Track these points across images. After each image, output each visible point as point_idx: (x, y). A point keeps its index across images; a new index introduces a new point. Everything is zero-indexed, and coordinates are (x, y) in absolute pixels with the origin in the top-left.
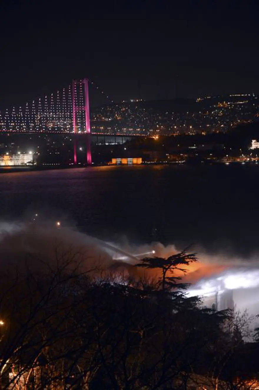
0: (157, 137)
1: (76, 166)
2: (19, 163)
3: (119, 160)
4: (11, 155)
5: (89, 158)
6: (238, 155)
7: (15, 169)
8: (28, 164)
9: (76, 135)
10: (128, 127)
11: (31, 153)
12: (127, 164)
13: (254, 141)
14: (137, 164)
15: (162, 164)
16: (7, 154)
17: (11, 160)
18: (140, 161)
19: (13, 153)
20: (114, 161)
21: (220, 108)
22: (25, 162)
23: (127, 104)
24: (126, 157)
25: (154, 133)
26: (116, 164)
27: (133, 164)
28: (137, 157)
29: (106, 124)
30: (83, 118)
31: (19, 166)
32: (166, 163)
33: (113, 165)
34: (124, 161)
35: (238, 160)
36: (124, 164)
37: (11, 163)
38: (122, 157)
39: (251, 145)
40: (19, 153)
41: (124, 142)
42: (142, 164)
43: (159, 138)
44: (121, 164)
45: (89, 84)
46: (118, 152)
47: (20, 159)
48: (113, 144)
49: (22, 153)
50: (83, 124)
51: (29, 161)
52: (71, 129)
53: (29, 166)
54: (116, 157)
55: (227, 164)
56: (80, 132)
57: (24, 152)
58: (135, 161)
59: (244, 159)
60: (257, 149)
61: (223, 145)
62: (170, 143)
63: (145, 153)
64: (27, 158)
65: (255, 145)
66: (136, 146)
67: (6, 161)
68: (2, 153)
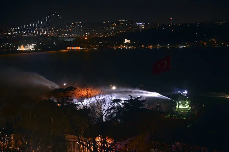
0: (86, 38)
2: (28, 49)
3: (70, 48)
4: (24, 46)
6: (119, 45)
7: (26, 52)
8: (31, 49)
10: (74, 34)
11: (33, 45)
12: (74, 49)
13: (126, 40)
14: (78, 49)
15: (88, 49)
16: (23, 45)
17: (24, 48)
18: (79, 48)
19: (25, 45)
20: (68, 48)
21: (113, 26)
22: (30, 49)
23: (74, 24)
24: (73, 46)
25: (85, 37)
26: (69, 49)
27: (76, 49)
28: (78, 46)
31: (28, 50)
32: (90, 49)
33: (68, 49)
34: (73, 48)
35: (120, 47)
36: (73, 49)
37: (24, 49)
38: (72, 46)
39: (125, 41)
40: (28, 45)
41: (73, 40)
42: (80, 49)
43: (87, 39)
46: (70, 44)
47: (28, 47)
48: (68, 41)
49: (29, 45)
51: (32, 48)
53: (32, 50)
54: (69, 46)
55: (115, 49)
58: (77, 48)
59: (121, 47)
60: (127, 43)
61: (113, 41)
62: (92, 41)
63: (81, 44)
64: (31, 47)
65: (127, 41)
66: (77, 42)
67: (22, 48)
68: (20, 45)
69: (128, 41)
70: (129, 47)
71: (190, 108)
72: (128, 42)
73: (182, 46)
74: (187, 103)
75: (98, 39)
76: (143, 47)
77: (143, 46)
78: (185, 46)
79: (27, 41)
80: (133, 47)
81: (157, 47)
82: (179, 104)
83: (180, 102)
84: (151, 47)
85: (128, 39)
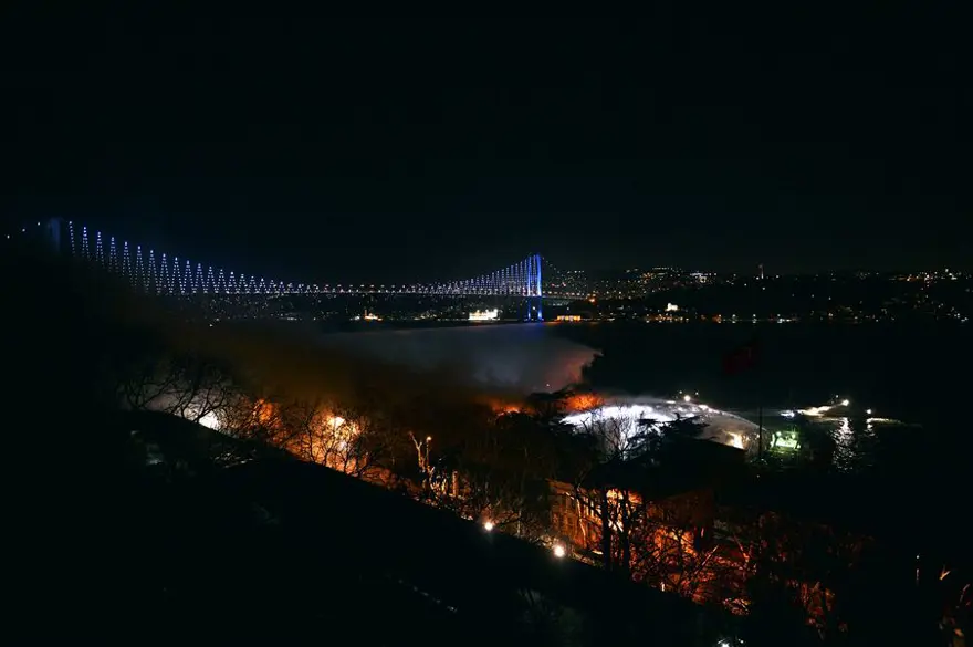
0: (593, 300)
1: (530, 321)
2: (486, 318)
3: (562, 318)
4: (481, 312)
5: (540, 315)
6: (657, 315)
7: (483, 323)
8: (493, 319)
9: (530, 298)
10: (571, 292)
11: (496, 311)
12: (569, 321)
13: (669, 304)
14: (577, 321)
15: (597, 321)
16: (478, 311)
17: (480, 316)
18: (579, 318)
19: (483, 311)
20: (559, 318)
21: (645, 278)
22: (491, 318)
23: (573, 274)
24: (569, 315)
25: (591, 297)
26: (560, 321)
27: (574, 321)
28: (577, 315)
29: (553, 289)
30: (535, 284)
31: (486, 320)
32: (599, 321)
33: (558, 321)
34: (567, 318)
35: (657, 319)
36: (566, 321)
37: (480, 319)
38: (565, 315)
39: (667, 308)
40: (487, 311)
41: (567, 303)
42: (580, 320)
43: (595, 301)
44: (564, 320)
45: (542, 261)
46: (563, 311)
47: (487, 315)
48: (558, 305)
49: (489, 311)
50: (536, 289)
51: (494, 317)
52: (526, 293)
53: (494, 321)
54: (560, 315)
55: (648, 322)
56: (533, 295)
57: (491, 310)
58: (575, 318)
59: (660, 318)
60: (672, 311)
61: (645, 307)
62: (603, 305)
63: (583, 312)
64: (491, 315)
65: (671, 307)
66: (576, 307)
67: (475, 317)
68: (474, 311)
69: (675, 308)
70: (676, 318)
71: (799, 447)
73: (782, 319)
75: (616, 302)
76: (703, 320)
77: (703, 318)
78: (788, 320)
79: (486, 304)
80: (684, 319)
81: (732, 319)
82: (777, 438)
83: (779, 434)
85: (673, 304)
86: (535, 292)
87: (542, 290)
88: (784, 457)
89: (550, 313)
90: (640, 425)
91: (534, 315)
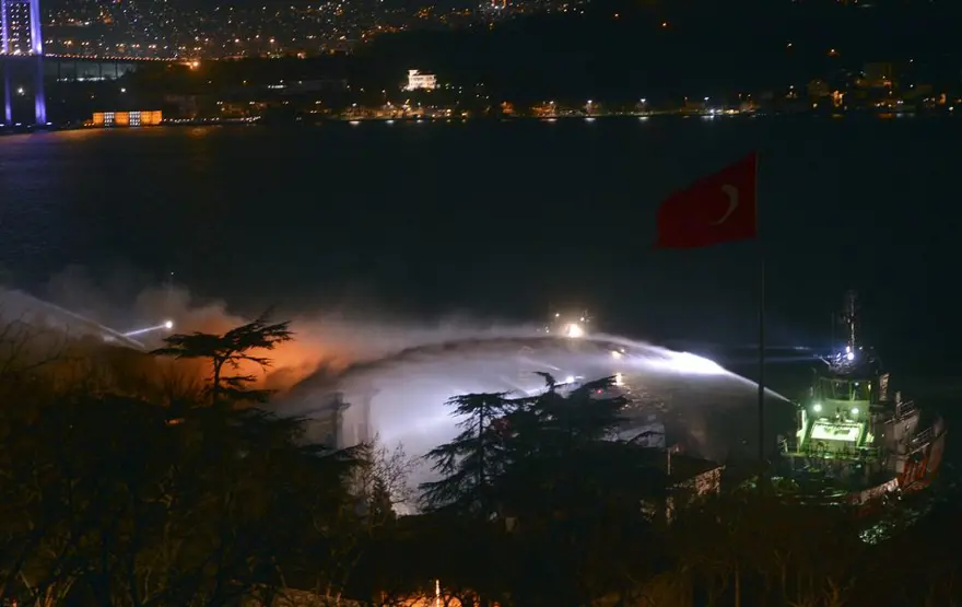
0: (196, 64)
1: (10, 129)
3: (109, 116)
5: (40, 111)
6: (378, 103)
9: (9, 58)
10: (130, 40)
12: (128, 125)
13: (412, 72)
14: (150, 125)
15: (208, 123)
18: (157, 117)
20: (97, 118)
24: (127, 109)
25: (190, 55)
26: (102, 125)
27: (143, 125)
28: (151, 109)
29: (79, 34)
30: (24, 20)
32: (215, 123)
33: (96, 127)
34: (122, 118)
35: (379, 115)
36: (122, 126)
38: (116, 109)
39: (406, 82)
41: (120, 74)
42: (161, 124)
43: (199, 67)
44: (114, 124)
46: (107, 97)
48: (95, 79)
50: (25, 33)
54: (102, 110)
56: (17, 52)
58: (146, 117)
59: (389, 113)
60: (420, 91)
61: (344, 81)
62: (226, 78)
63: (169, 99)
65: (416, 81)
66: (149, 85)
69: (427, 82)
70: (435, 110)
71: (870, 438)
72: (425, 86)
73: (716, 108)
74: (855, 411)
75: (261, 69)
76: (506, 115)
77: (507, 110)
78: (732, 112)
80: (456, 112)
81: (585, 111)
82: (812, 420)
83: (817, 408)
84: (549, 112)
85: (423, 72)
86: (24, 46)
87: (44, 37)
88: (837, 467)
89: (72, 104)
90: (463, 409)
91: (24, 111)
